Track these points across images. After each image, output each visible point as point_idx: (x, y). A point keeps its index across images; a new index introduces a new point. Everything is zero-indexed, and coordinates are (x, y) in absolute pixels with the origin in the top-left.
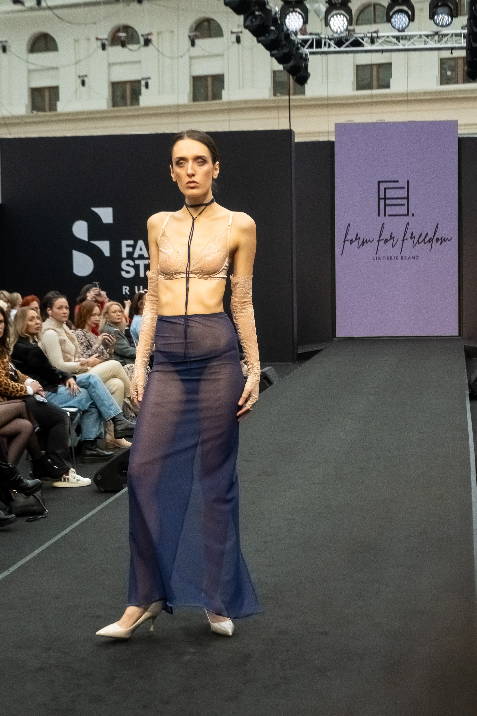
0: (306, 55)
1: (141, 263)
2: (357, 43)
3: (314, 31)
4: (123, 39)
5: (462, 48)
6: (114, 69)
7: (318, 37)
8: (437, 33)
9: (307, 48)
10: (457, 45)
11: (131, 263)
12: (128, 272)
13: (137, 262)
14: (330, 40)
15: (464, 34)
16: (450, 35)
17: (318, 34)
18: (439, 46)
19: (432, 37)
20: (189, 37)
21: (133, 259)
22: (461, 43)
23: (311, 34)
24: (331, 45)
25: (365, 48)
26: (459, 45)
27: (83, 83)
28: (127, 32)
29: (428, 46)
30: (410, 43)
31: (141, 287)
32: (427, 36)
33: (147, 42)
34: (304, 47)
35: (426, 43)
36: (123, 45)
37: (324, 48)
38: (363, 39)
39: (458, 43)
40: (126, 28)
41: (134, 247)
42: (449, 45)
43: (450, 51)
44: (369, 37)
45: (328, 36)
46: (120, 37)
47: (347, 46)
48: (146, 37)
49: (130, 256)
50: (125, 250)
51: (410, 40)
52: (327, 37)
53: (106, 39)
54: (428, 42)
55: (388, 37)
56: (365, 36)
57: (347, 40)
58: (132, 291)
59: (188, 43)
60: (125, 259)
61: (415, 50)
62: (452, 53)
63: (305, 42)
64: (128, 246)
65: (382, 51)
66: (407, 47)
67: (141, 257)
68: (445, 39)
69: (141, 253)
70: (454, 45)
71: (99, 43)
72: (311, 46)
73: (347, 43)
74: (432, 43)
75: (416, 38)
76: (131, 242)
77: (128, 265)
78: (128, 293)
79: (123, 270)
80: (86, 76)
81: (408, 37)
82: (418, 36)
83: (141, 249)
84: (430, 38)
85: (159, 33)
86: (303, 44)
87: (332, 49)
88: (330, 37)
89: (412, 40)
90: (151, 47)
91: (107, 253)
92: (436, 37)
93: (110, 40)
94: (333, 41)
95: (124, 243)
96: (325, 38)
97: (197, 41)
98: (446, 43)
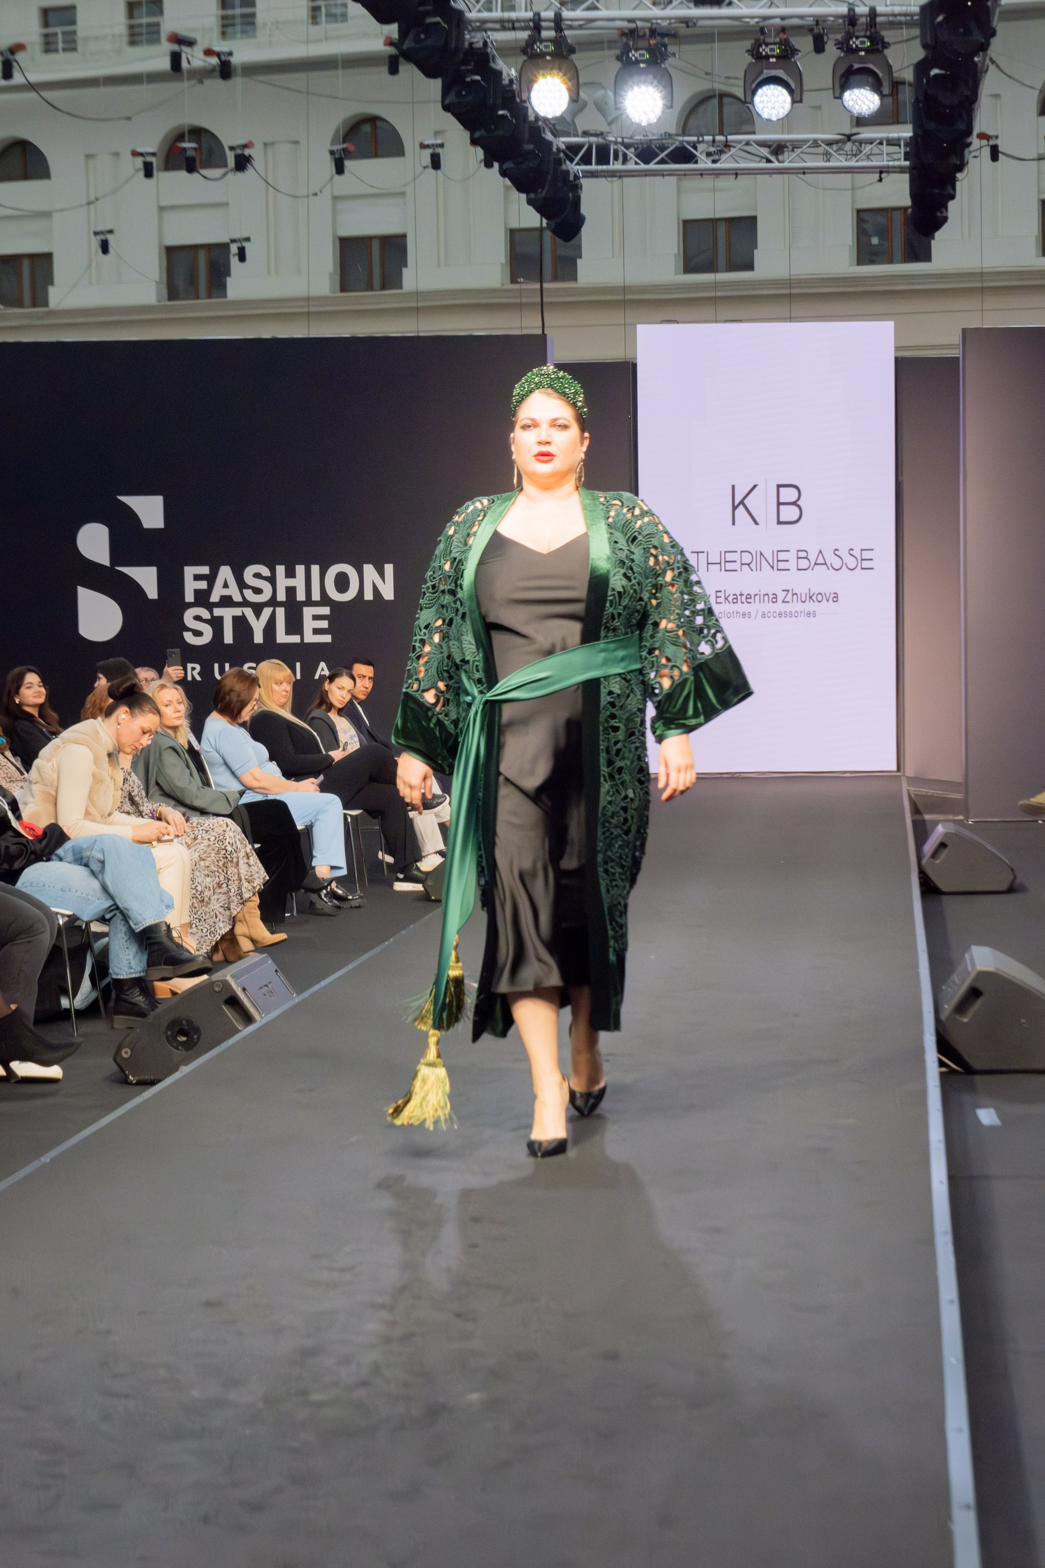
0: (576, 177)
1: (227, 614)
2: (683, 155)
3: (592, 128)
4: (190, 153)
5: (902, 170)
6: (171, 218)
7: (601, 140)
8: (849, 137)
9: (578, 164)
10: (891, 163)
11: (206, 614)
12: (198, 633)
13: (217, 612)
14: (627, 146)
15: (905, 139)
16: (878, 141)
17: (601, 134)
18: (853, 163)
19: (840, 144)
20: (332, 153)
21: (210, 607)
22: (899, 160)
23: (586, 134)
24: (629, 157)
25: (700, 166)
26: (896, 163)
27: (105, 247)
28: (198, 141)
29: (832, 164)
30: (794, 155)
31: (227, 666)
32: (830, 143)
33: (242, 163)
34: (572, 160)
35: (827, 156)
36: (191, 167)
37: (613, 164)
38: (695, 148)
39: (894, 160)
40: (197, 133)
41: (211, 579)
42: (875, 162)
43: (877, 176)
44: (707, 142)
45: (623, 138)
46: (185, 149)
47: (662, 162)
48: (239, 152)
49: (202, 598)
50: (191, 587)
51: (793, 151)
52: (620, 140)
53: (154, 154)
54: (830, 154)
55: (748, 144)
56: (701, 139)
57: (662, 149)
58: (206, 672)
59: (328, 165)
60: (190, 605)
61: (804, 171)
62: (880, 180)
63: (573, 149)
64: (197, 577)
65: (736, 173)
66: (786, 165)
67: (226, 601)
68: (867, 149)
69: (226, 592)
70: (885, 163)
71: (139, 161)
72: (586, 160)
73: (662, 155)
74: (838, 157)
75: (805, 147)
76: (205, 570)
77: (198, 618)
78: (198, 678)
79: (189, 630)
80: (111, 232)
81: (788, 144)
82: (808, 144)
83: (226, 585)
84: (835, 147)
85: (266, 145)
86: (570, 154)
87: (631, 166)
88: (626, 140)
89: (798, 151)
90: (250, 172)
91: (152, 593)
92: (848, 146)
93: (162, 156)
94: (632, 150)
95: (190, 572)
96: (616, 143)
97: (347, 163)
98: (868, 157)
